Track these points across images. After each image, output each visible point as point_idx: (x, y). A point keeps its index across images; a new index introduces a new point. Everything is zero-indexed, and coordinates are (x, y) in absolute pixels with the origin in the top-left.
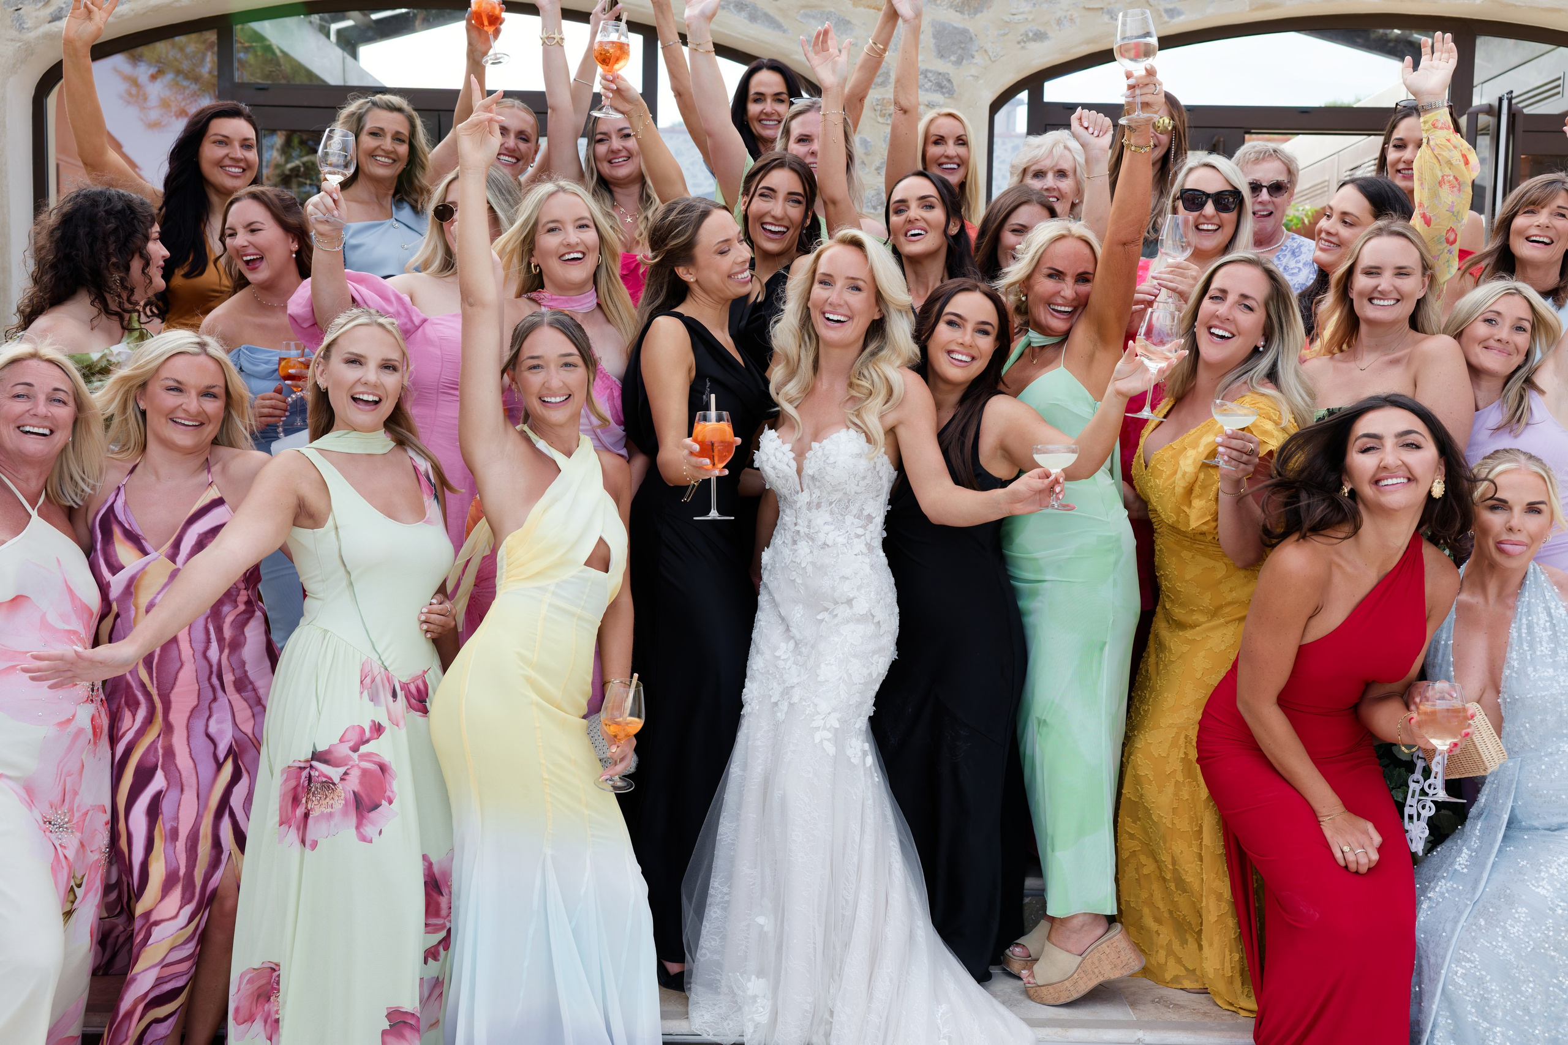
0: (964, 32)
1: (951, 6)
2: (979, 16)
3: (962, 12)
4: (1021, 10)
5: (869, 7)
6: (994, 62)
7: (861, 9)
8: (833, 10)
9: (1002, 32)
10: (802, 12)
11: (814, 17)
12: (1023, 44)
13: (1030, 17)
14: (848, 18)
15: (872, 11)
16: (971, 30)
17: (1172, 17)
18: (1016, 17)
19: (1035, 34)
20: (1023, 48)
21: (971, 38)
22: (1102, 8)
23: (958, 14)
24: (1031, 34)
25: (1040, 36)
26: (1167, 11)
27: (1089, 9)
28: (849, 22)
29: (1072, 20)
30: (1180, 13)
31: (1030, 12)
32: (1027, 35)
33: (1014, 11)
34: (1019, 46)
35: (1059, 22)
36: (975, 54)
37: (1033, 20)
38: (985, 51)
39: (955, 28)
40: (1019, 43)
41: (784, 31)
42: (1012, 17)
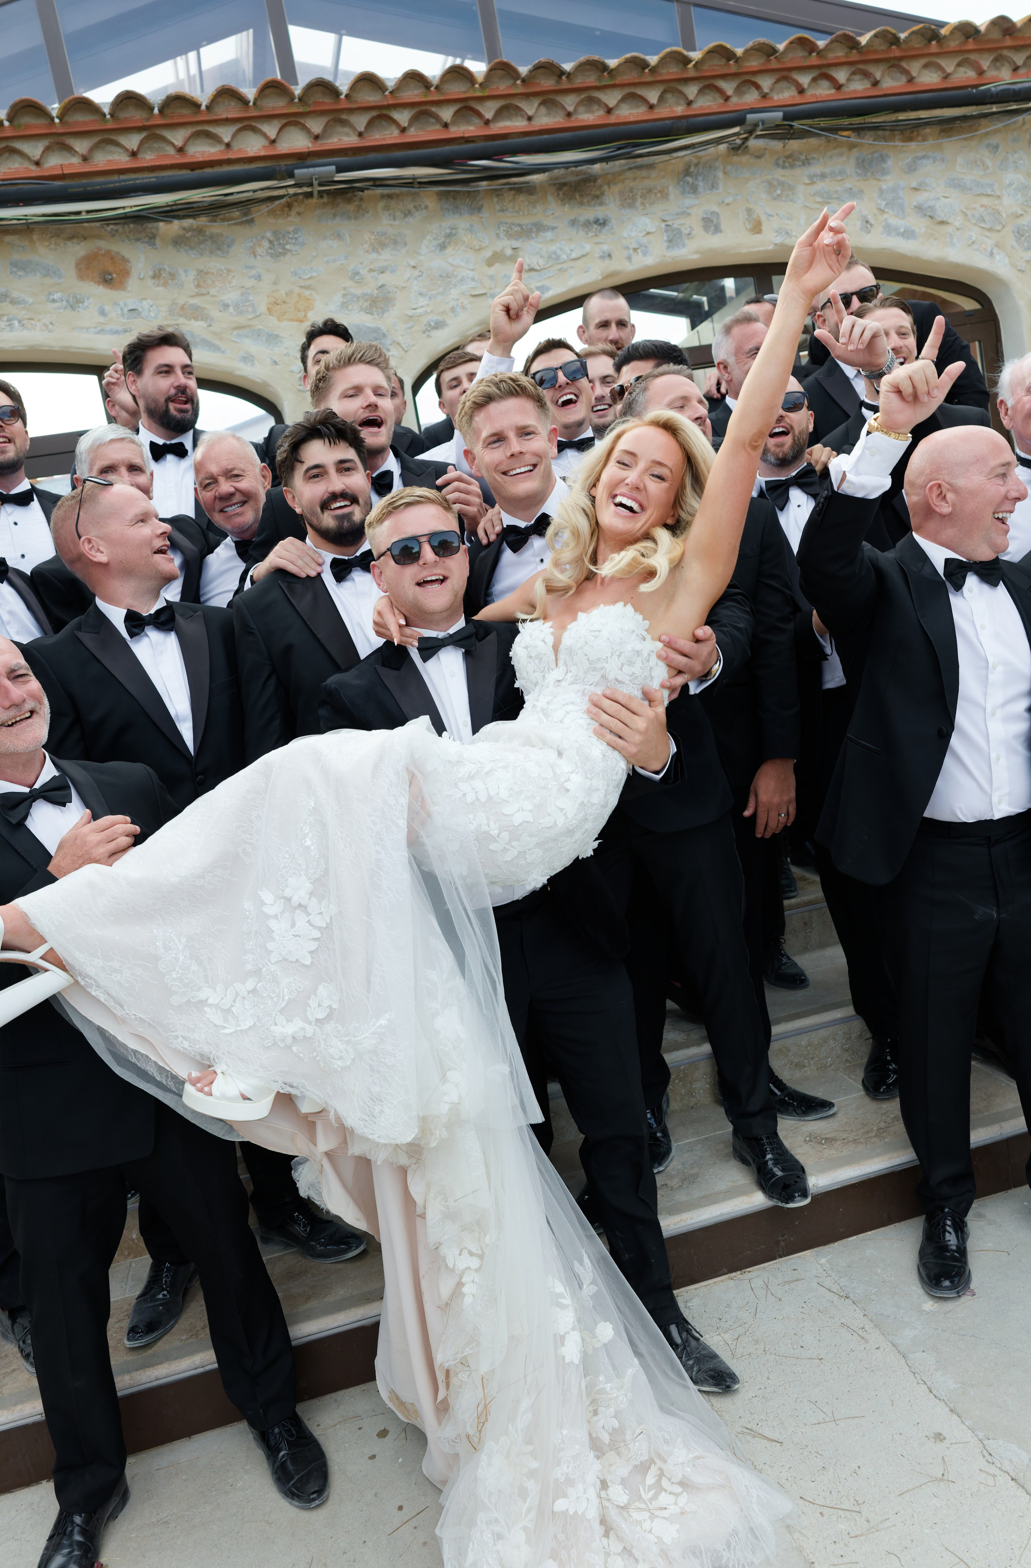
0: (376, 330)
1: (361, 310)
2: (386, 315)
3: (372, 314)
4: (421, 304)
5: (292, 320)
6: (406, 351)
7: (286, 323)
8: (261, 327)
9: (408, 325)
10: (235, 333)
11: (246, 336)
12: (427, 333)
13: (429, 309)
14: (276, 333)
15: (295, 323)
16: (383, 328)
17: (543, 293)
18: (418, 311)
19: (436, 323)
20: (429, 336)
21: (384, 335)
22: (485, 294)
23: (369, 315)
24: (433, 324)
25: (439, 325)
26: (538, 288)
27: (475, 296)
28: (277, 336)
29: (463, 308)
30: (548, 289)
31: (428, 305)
32: (430, 325)
33: (414, 306)
34: (425, 335)
35: (453, 310)
36: (391, 348)
37: (432, 311)
38: (398, 343)
39: (368, 328)
40: (424, 332)
41: (223, 352)
42: (414, 311)
